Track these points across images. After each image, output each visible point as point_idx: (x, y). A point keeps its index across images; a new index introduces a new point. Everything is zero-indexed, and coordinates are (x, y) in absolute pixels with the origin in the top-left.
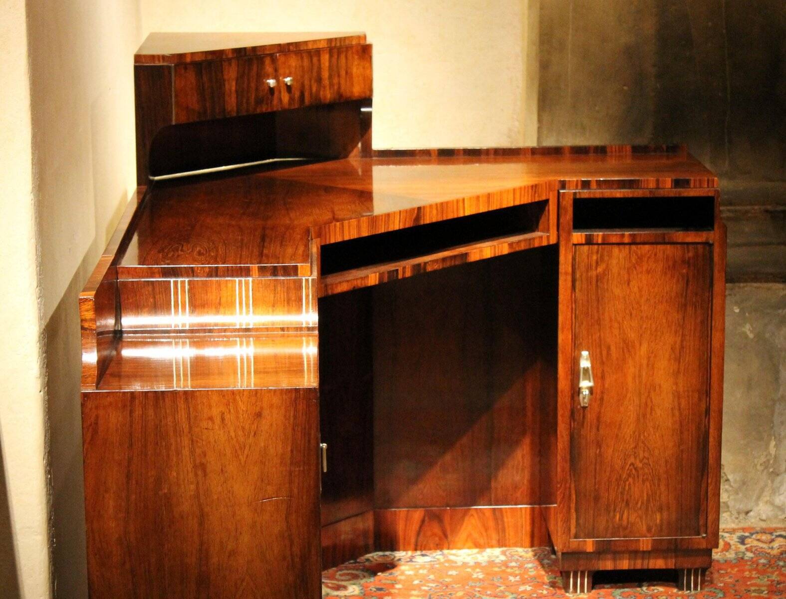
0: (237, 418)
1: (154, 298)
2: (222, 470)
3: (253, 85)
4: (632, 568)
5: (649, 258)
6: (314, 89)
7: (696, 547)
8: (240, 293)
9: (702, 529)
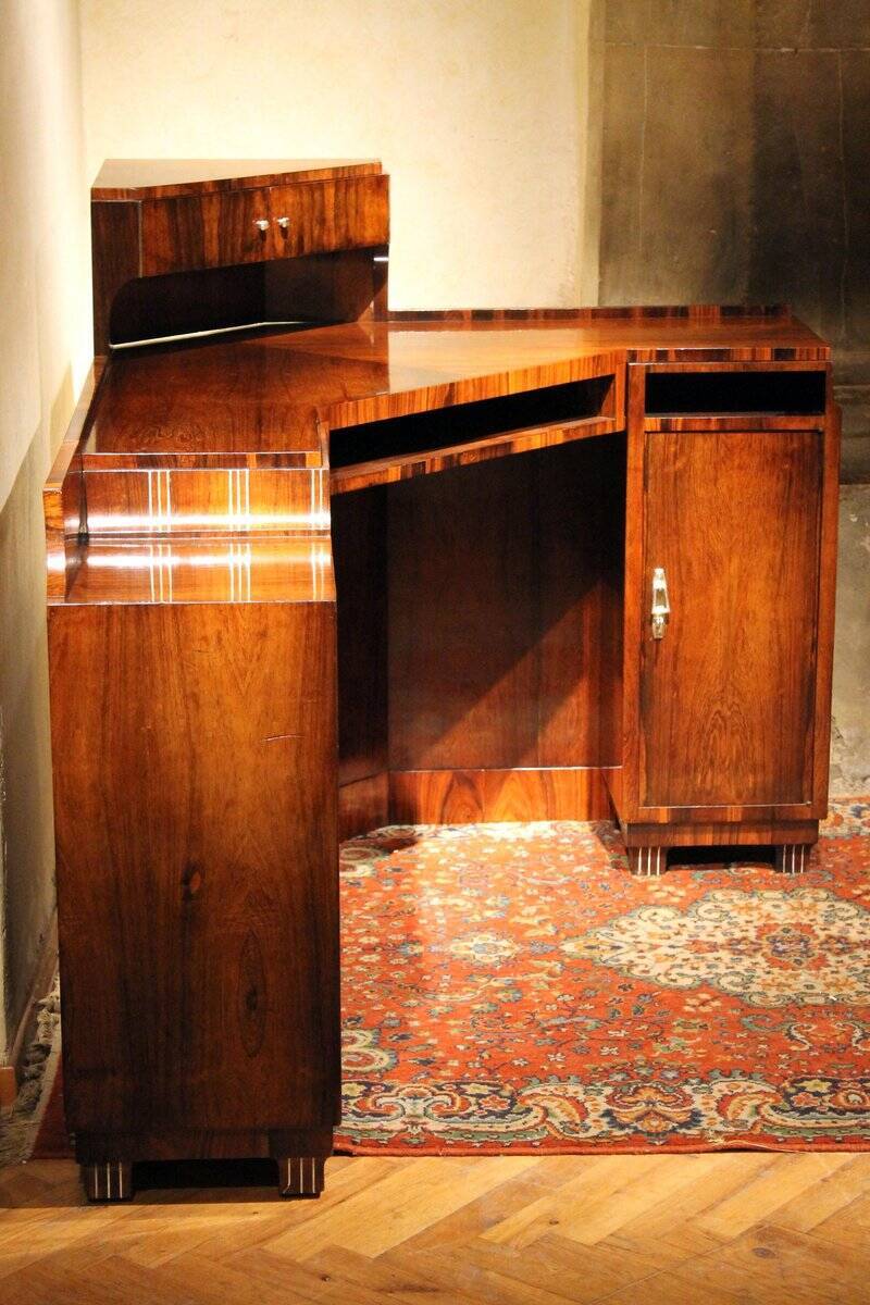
0: (237, 638)
1: (128, 493)
2: (218, 702)
3: (239, 227)
4: (717, 843)
5: (742, 449)
6: (316, 232)
7: (798, 817)
8: (234, 487)
9: (807, 795)
